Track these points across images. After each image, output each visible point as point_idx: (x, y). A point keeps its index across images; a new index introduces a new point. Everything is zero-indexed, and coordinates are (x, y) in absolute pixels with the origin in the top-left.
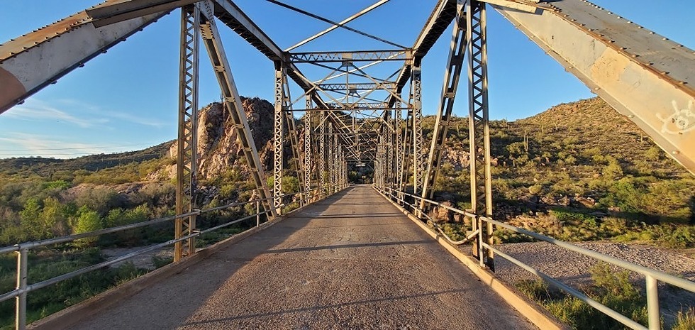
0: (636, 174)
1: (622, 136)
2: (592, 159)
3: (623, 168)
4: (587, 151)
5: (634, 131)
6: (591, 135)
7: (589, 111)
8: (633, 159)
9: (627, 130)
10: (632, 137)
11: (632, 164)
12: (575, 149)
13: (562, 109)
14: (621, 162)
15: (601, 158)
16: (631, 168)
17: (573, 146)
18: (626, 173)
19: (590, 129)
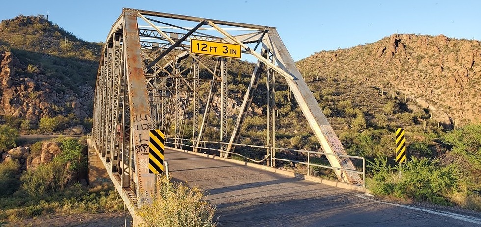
0: (376, 127)
1: (368, 90)
2: (344, 111)
3: (367, 121)
4: (341, 102)
5: (377, 85)
6: (345, 88)
7: (346, 61)
8: (375, 113)
9: (373, 83)
10: (376, 91)
11: (374, 117)
12: (331, 101)
13: (323, 57)
14: (366, 114)
15: (351, 110)
16: (373, 121)
17: (330, 97)
18: (369, 125)
19: (345, 81)
